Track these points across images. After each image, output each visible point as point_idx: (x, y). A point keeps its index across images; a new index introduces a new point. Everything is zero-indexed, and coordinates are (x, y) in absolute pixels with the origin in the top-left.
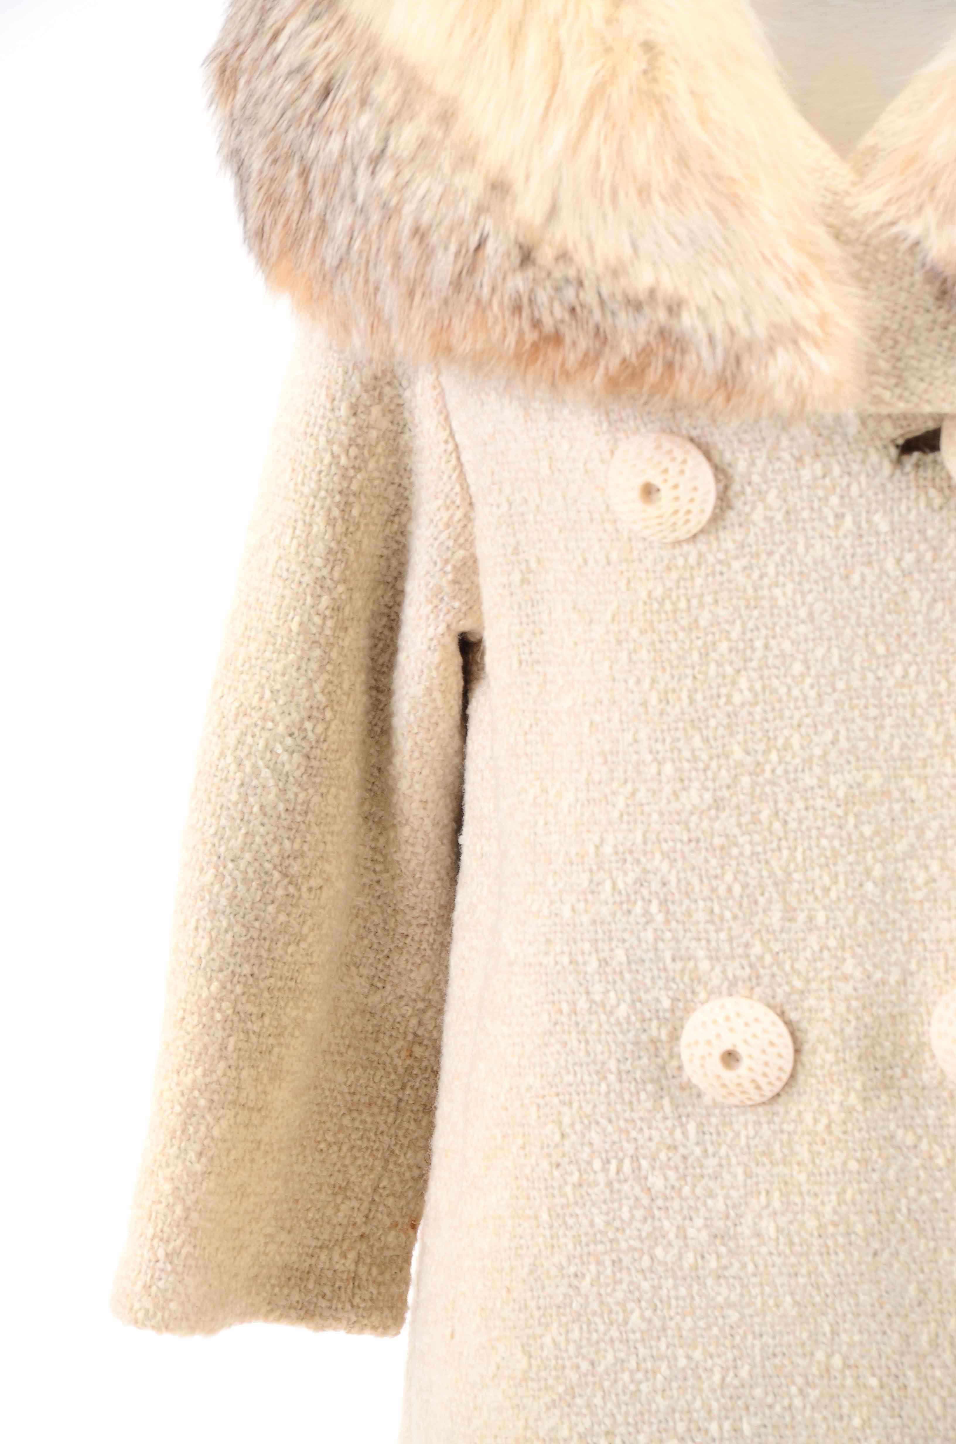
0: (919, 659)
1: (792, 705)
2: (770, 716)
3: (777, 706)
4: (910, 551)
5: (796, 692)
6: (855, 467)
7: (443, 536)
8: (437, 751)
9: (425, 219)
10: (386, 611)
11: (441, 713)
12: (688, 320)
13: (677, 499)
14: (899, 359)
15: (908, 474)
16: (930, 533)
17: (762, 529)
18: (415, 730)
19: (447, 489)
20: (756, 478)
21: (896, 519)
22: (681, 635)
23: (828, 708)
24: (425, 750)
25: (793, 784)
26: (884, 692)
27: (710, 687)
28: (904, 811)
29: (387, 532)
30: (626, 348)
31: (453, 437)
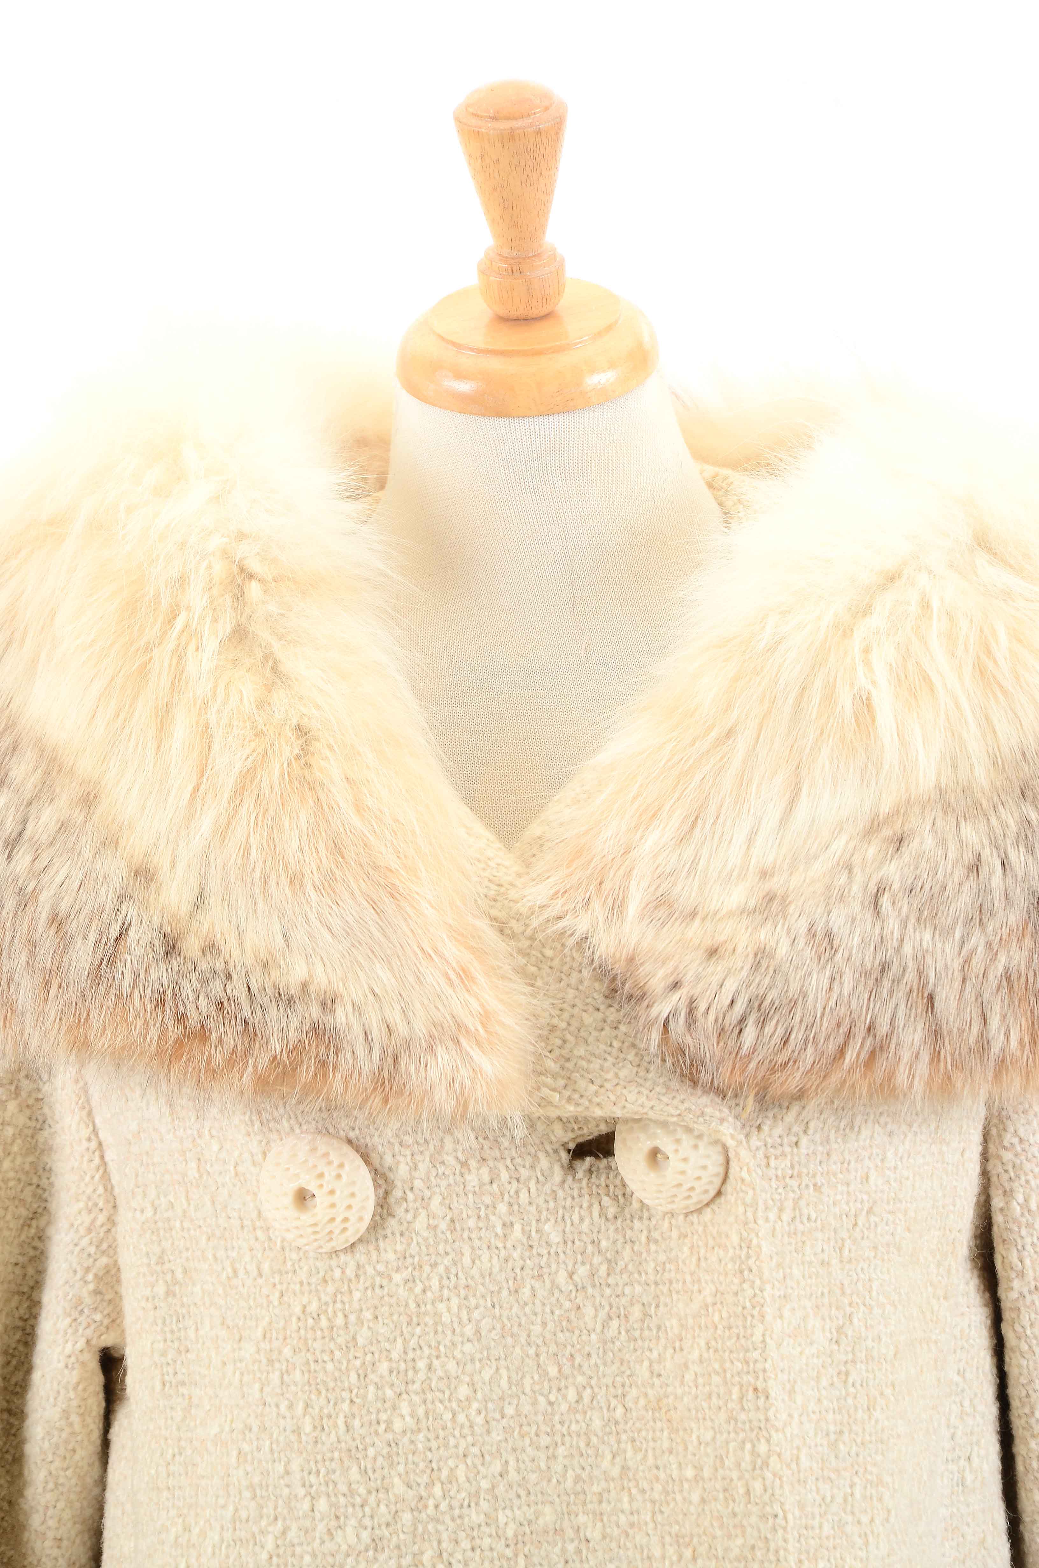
0: (593, 1382)
1: (457, 1433)
2: (434, 1444)
3: (442, 1434)
4: (583, 1263)
5: (461, 1418)
6: (524, 1173)
7: (85, 1242)
8: (74, 1481)
9: (64, 907)
10: (21, 1324)
11: (79, 1438)
12: (342, 1016)
13: (333, 1205)
14: (568, 1060)
15: (580, 1180)
16: (604, 1244)
17: (426, 1239)
18: (50, 1458)
19: (89, 1191)
20: (418, 1184)
21: (568, 1228)
22: (338, 1354)
23: (497, 1436)
24: (61, 1480)
25: (459, 1521)
26: (557, 1418)
27: (369, 1412)
28: (579, 1551)
29: (23, 1237)
30: (276, 1045)
31: (97, 1135)
